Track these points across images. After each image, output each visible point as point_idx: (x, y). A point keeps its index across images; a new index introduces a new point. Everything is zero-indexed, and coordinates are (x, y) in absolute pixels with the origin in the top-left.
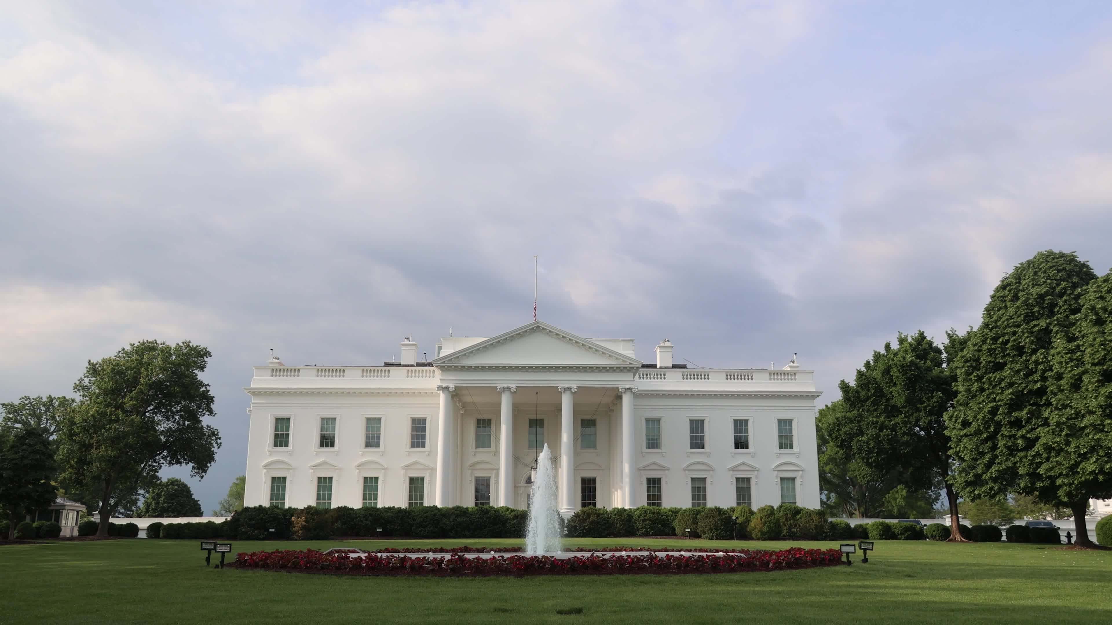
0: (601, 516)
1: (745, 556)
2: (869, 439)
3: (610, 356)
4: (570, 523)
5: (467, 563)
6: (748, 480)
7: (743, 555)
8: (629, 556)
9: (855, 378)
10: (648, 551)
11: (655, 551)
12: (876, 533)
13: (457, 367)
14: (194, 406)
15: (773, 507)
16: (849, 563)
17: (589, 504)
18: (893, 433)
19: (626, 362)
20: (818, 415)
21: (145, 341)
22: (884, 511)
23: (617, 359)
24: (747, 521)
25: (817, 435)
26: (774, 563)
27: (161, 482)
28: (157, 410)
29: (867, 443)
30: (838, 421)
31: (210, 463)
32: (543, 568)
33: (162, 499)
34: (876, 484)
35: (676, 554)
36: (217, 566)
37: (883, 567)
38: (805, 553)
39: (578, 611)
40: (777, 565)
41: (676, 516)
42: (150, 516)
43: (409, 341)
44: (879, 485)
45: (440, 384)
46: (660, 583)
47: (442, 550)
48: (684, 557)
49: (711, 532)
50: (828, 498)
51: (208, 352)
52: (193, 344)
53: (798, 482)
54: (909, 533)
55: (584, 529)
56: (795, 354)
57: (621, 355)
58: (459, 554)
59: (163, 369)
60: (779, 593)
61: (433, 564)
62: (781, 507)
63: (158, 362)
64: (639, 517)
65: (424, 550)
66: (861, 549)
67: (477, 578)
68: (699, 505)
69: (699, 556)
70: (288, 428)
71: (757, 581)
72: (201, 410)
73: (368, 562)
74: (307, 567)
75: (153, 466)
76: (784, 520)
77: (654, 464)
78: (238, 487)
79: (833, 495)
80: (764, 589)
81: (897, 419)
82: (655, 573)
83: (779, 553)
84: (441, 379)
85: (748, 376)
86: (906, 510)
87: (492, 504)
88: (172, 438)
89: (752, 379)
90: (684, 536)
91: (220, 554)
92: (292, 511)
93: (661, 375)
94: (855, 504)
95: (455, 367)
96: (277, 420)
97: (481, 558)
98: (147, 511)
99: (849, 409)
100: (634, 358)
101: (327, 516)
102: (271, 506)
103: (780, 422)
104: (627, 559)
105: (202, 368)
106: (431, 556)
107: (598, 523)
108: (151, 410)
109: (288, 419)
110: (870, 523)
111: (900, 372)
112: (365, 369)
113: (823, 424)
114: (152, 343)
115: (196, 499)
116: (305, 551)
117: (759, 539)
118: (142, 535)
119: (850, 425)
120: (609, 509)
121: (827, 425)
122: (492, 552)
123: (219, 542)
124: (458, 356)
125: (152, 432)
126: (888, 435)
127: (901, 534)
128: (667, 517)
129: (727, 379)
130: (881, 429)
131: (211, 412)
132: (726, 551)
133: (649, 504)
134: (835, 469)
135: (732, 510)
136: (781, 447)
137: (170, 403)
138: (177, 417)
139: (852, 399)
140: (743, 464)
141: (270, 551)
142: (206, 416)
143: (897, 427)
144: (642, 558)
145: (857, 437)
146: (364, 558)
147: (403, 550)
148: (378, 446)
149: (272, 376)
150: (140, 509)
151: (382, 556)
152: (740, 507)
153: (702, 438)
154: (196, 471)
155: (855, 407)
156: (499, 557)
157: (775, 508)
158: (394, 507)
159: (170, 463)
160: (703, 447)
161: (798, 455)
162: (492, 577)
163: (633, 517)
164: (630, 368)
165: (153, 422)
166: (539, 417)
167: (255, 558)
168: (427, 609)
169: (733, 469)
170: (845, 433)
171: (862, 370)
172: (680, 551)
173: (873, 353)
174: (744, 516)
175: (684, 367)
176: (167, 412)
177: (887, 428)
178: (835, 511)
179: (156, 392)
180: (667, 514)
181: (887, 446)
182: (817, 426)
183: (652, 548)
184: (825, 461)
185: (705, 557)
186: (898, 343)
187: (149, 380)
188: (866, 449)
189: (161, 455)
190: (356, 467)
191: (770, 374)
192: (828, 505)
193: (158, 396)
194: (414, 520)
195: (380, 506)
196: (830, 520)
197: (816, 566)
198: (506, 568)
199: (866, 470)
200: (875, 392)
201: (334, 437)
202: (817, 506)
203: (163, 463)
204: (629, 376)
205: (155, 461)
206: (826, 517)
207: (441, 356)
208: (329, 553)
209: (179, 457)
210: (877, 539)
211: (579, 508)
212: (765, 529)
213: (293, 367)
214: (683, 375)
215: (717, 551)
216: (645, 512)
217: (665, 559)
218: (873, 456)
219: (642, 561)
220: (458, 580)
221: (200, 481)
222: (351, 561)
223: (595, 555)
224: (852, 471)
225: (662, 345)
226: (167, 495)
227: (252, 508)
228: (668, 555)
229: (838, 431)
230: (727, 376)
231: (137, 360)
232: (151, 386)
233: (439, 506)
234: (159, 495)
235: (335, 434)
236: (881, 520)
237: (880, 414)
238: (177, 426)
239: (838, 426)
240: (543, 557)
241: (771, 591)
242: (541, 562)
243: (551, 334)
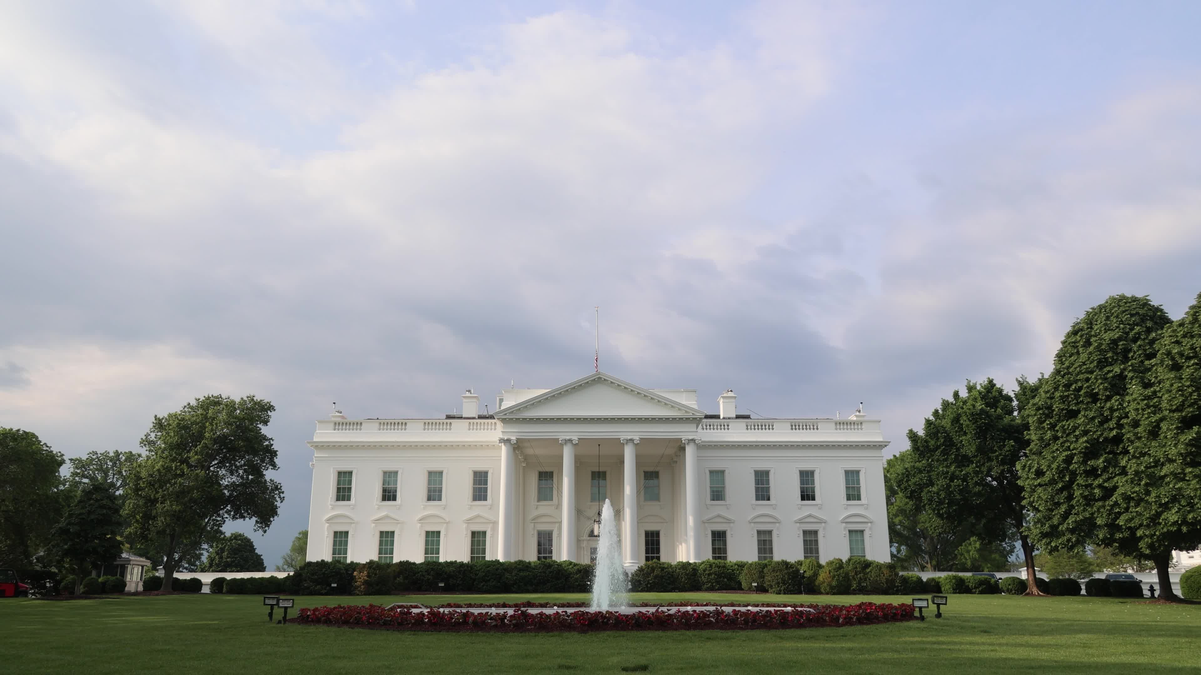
0: (665, 570)
1: (814, 611)
2: (940, 490)
3: (672, 407)
4: (634, 578)
5: (530, 619)
6: (816, 533)
7: (812, 610)
8: (694, 611)
9: (923, 427)
10: (713, 605)
11: (721, 606)
12: (949, 586)
13: (519, 419)
14: (257, 461)
15: (841, 560)
16: (922, 618)
17: (653, 558)
18: (965, 483)
19: (689, 413)
20: (886, 466)
21: (211, 396)
22: (957, 564)
24: (816, 575)
25: (886, 485)
26: (845, 618)
27: (225, 536)
28: (221, 465)
29: (938, 493)
30: (907, 471)
31: (273, 517)
32: (607, 624)
33: (226, 553)
34: (948, 536)
35: (743, 609)
36: (280, 622)
37: (957, 622)
38: (876, 608)
39: (644, 668)
40: (848, 620)
41: (742, 570)
42: (213, 571)
43: (471, 393)
44: (951, 537)
45: (502, 437)
46: (727, 639)
47: (504, 606)
48: (751, 612)
49: (778, 586)
50: (899, 551)
51: (272, 406)
52: (257, 398)
53: (867, 534)
54: (984, 586)
55: (649, 583)
56: (861, 403)
57: (683, 406)
58: (522, 609)
59: (228, 424)
60: (850, 649)
61: (496, 620)
62: (850, 560)
63: (223, 416)
64: (704, 571)
65: (487, 605)
66: (934, 603)
67: (540, 634)
68: (765, 558)
69: (767, 611)
70: (350, 482)
71: (827, 637)
72: (265, 464)
73: (430, 617)
74: (369, 623)
75: (217, 521)
76: (853, 574)
77: (719, 516)
78: (301, 541)
79: (903, 548)
80: (834, 645)
81: (967, 469)
82: (721, 628)
83: (849, 608)
84: (503, 432)
85: (813, 426)
86: (980, 563)
87: (554, 558)
88: (236, 492)
89: (817, 429)
90: (750, 590)
91: (283, 610)
92: (354, 566)
93: (724, 426)
94: (927, 557)
95: (516, 419)
96: (340, 473)
97: (545, 614)
98: (211, 565)
99: (918, 459)
100: (697, 408)
101: (389, 570)
102: (333, 560)
103: (847, 473)
104: (693, 615)
105: (266, 423)
106: (494, 611)
107: (662, 577)
108: (215, 464)
109: (351, 473)
110: (943, 576)
111: (970, 421)
112: (427, 421)
113: (891, 474)
114: (217, 397)
115: (259, 553)
116: (367, 606)
117: (827, 594)
118: (206, 590)
119: (919, 476)
120: (674, 563)
121: (895, 475)
122: (555, 608)
123: (282, 597)
124: (520, 409)
125: (216, 487)
126: (959, 486)
127: (976, 588)
128: (733, 571)
129: (792, 429)
130: (952, 480)
131: (274, 466)
132: (794, 606)
133: (714, 558)
134: (905, 520)
135: (800, 563)
136: (848, 499)
137: (234, 457)
138: (241, 472)
139: (921, 449)
140: (810, 516)
141: (332, 606)
142: (270, 470)
143: (968, 477)
144: (708, 613)
145: (927, 487)
146: (426, 614)
147: (466, 605)
148: (440, 499)
149: (335, 430)
150: (204, 564)
151: (444, 611)
152: (808, 561)
153: (768, 490)
154: (259, 525)
155: (924, 457)
156: (563, 612)
157: (844, 561)
158: (456, 561)
159: (234, 518)
160: (769, 499)
161: (867, 507)
162: (556, 633)
163: (698, 570)
164: (693, 418)
165: (217, 476)
166: (601, 470)
167: (317, 613)
168: (490, 666)
169: (800, 521)
170: (915, 484)
171: (931, 419)
172: (747, 606)
173: (941, 401)
174: (812, 570)
175: (748, 417)
176: (231, 466)
177: (957, 478)
178: (906, 564)
179: (220, 446)
180: (733, 568)
181: (958, 497)
182: (885, 476)
183: (718, 603)
184: (894, 513)
185: (773, 612)
186: (967, 391)
187: (214, 434)
188: (937, 500)
189: (225, 510)
190: (418, 520)
191: (836, 424)
192: (898, 558)
193: (222, 450)
194: (476, 575)
195: (442, 560)
196: (901, 573)
197: (888, 621)
198: (570, 624)
199: (937, 521)
200: (944, 441)
201: (396, 491)
202: (888, 560)
203: (227, 518)
204: (692, 427)
205: (219, 515)
206: (897, 570)
207: (502, 408)
208: (391, 608)
209: (243, 512)
210: (950, 593)
211: (643, 562)
212: (834, 583)
213: (355, 420)
214: (747, 426)
215: (785, 606)
216: (711, 566)
217: (731, 614)
218: (944, 507)
219: (708, 616)
220: (522, 636)
221: (263, 535)
222: (413, 617)
223: (660, 610)
224: (922, 522)
225: (725, 395)
226: (230, 549)
227: (314, 563)
228: (734, 610)
229: (907, 481)
230: (792, 426)
231: (202, 414)
232: (215, 441)
233: (501, 561)
234: (222, 550)
235: (397, 488)
236: (954, 574)
237: (951, 464)
238: (241, 481)
239: (907, 476)
240: (607, 612)
241: (843, 647)
242: (605, 617)
243: (612, 385)
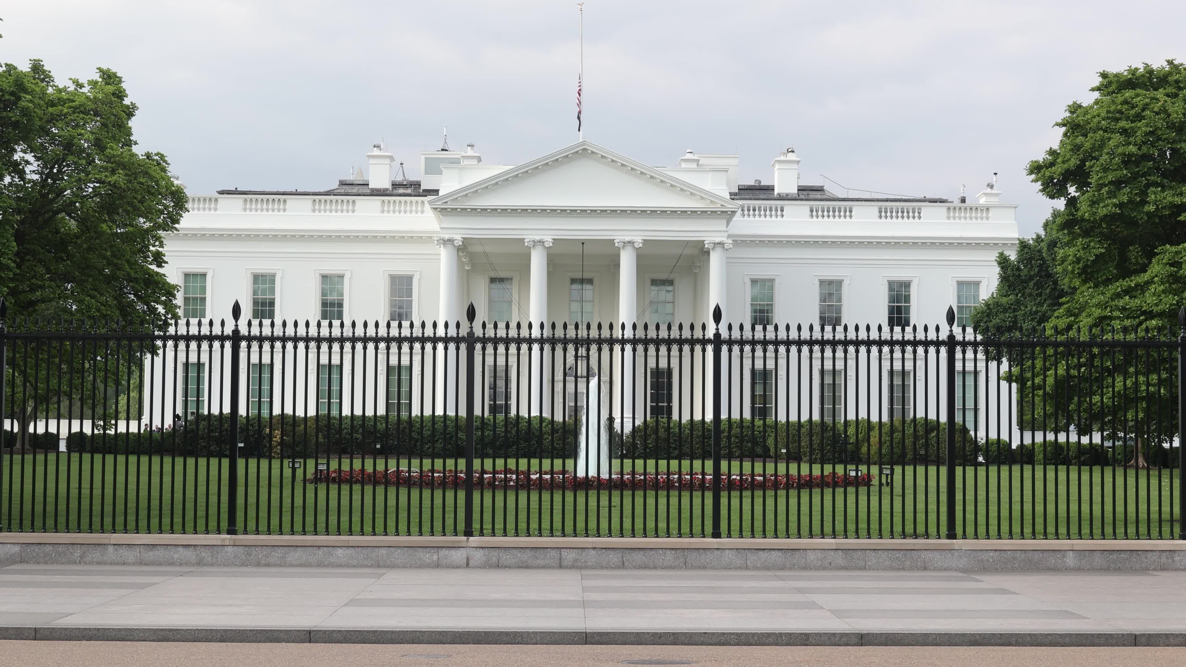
3: (692, 194)
4: (629, 440)
6: (908, 374)
13: (466, 209)
17: (661, 409)
19: (716, 203)
23: (702, 198)
24: (864, 440)
41: (772, 432)
45: (441, 234)
49: (814, 454)
53: (983, 377)
54: (1087, 456)
57: (708, 193)
64: (722, 432)
70: (203, 289)
84: (442, 227)
85: (914, 212)
89: (919, 217)
93: (776, 211)
95: (462, 209)
96: (187, 276)
99: (1007, 292)
103: (960, 284)
109: (204, 275)
118: (63, 448)
119: (1002, 316)
124: (467, 194)
128: (760, 432)
129: (880, 217)
136: (960, 324)
139: (1011, 279)
148: (340, 318)
153: (838, 309)
160: (839, 324)
164: (722, 212)
166: (586, 276)
169: (885, 357)
174: (861, 433)
180: (761, 429)
191: (949, 210)
194: (419, 434)
201: (274, 305)
204: (720, 225)
212: (884, 451)
214: (811, 212)
230: (880, 212)
235: (274, 299)
243: (604, 160)
